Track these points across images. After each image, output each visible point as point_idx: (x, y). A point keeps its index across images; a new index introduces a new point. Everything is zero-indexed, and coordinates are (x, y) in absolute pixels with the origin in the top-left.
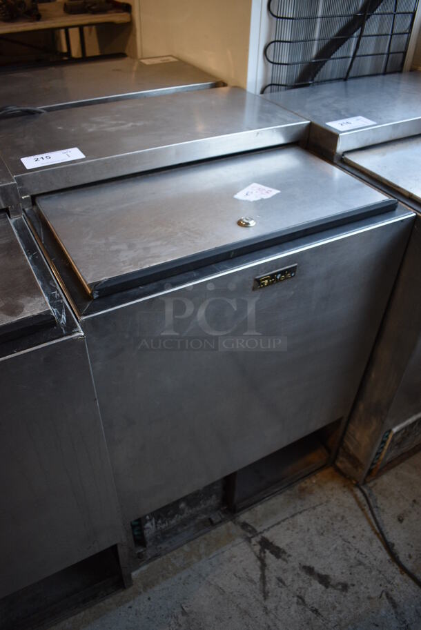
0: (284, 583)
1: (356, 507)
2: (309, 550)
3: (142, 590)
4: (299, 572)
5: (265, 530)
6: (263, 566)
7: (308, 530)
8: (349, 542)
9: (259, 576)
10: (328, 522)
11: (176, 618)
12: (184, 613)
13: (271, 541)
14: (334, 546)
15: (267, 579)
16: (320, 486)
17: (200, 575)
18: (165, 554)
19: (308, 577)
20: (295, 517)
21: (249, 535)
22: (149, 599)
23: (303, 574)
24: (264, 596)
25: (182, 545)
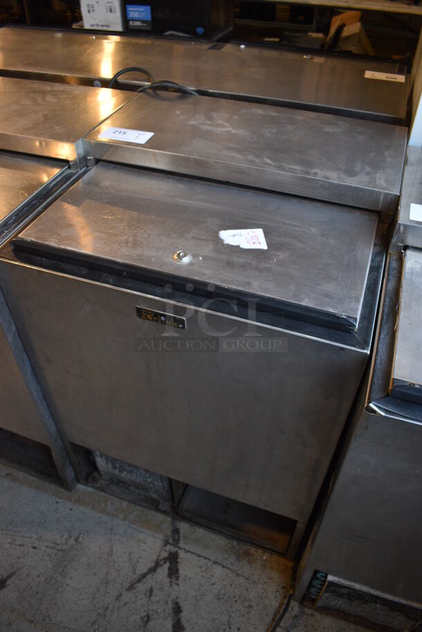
0: (151, 595)
1: (271, 612)
2: (196, 597)
3: (73, 500)
4: (170, 602)
5: (185, 549)
6: (153, 570)
7: (214, 584)
8: (230, 628)
9: (143, 572)
10: (235, 597)
11: (70, 537)
12: (77, 540)
13: (179, 560)
14: (216, 617)
15: (144, 580)
16: (264, 566)
17: (111, 530)
18: (110, 494)
19: (171, 612)
20: (216, 565)
21: (171, 541)
22: (71, 509)
23: (170, 605)
24: (129, 587)
25: (125, 500)
